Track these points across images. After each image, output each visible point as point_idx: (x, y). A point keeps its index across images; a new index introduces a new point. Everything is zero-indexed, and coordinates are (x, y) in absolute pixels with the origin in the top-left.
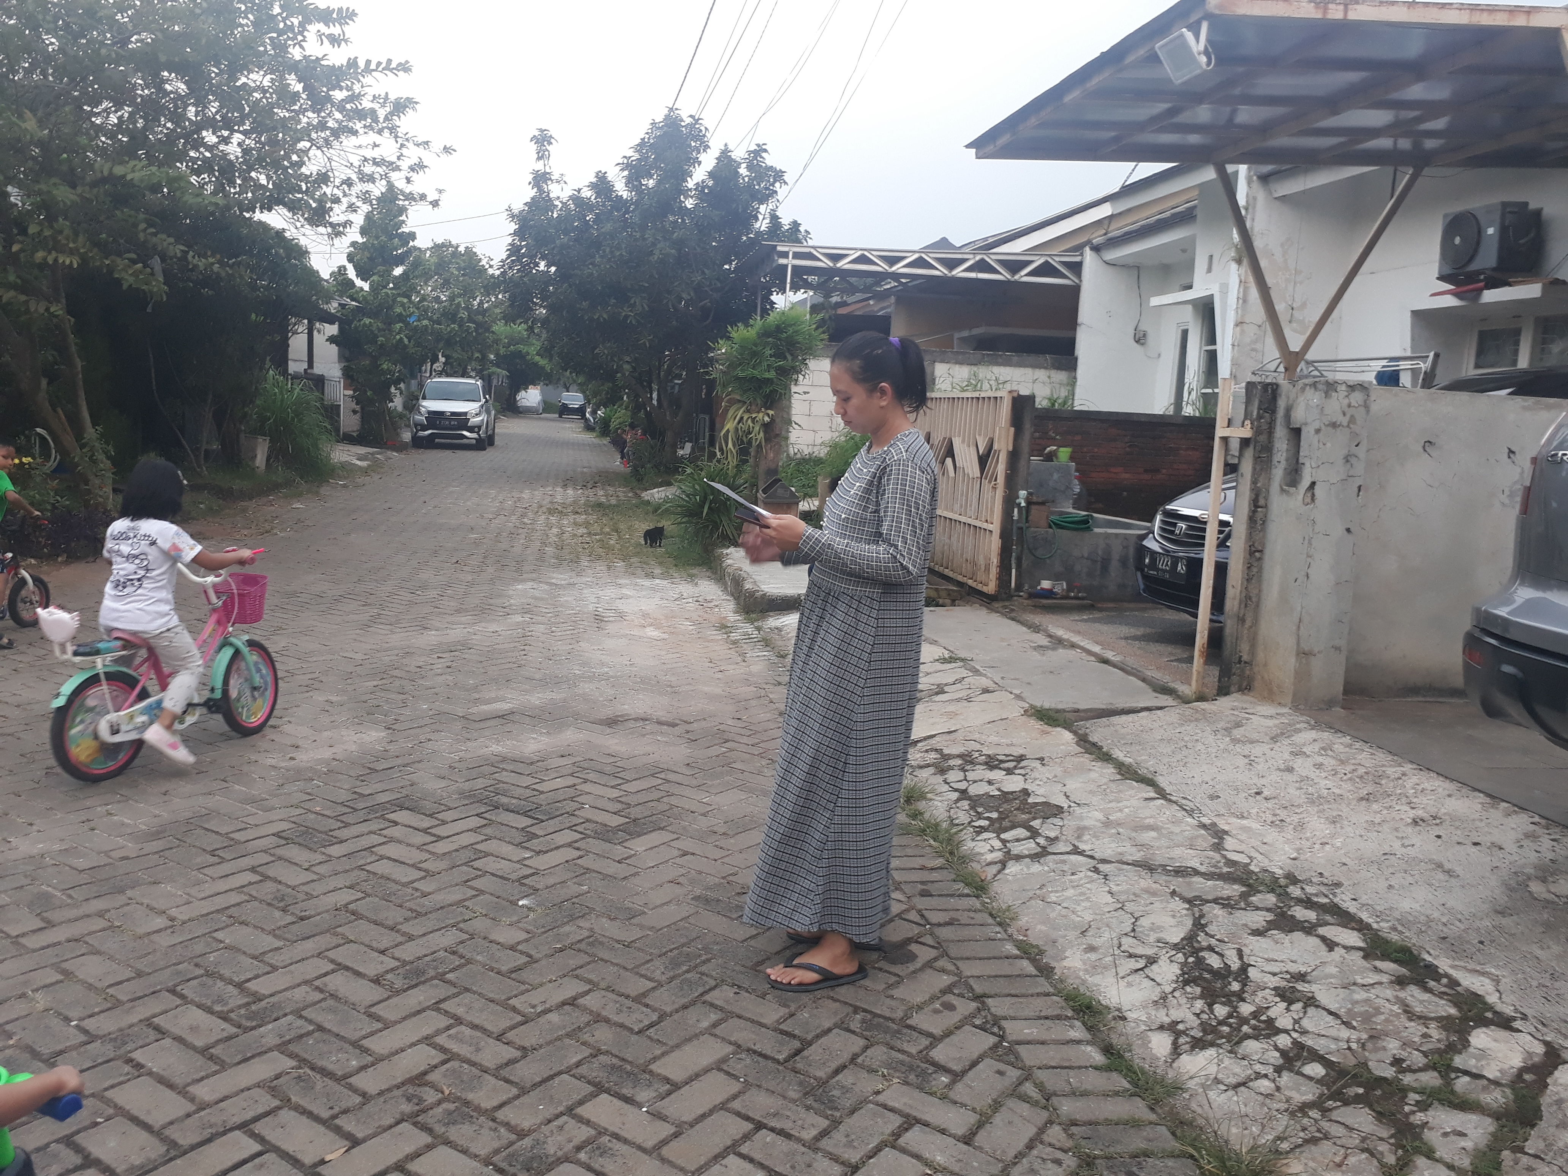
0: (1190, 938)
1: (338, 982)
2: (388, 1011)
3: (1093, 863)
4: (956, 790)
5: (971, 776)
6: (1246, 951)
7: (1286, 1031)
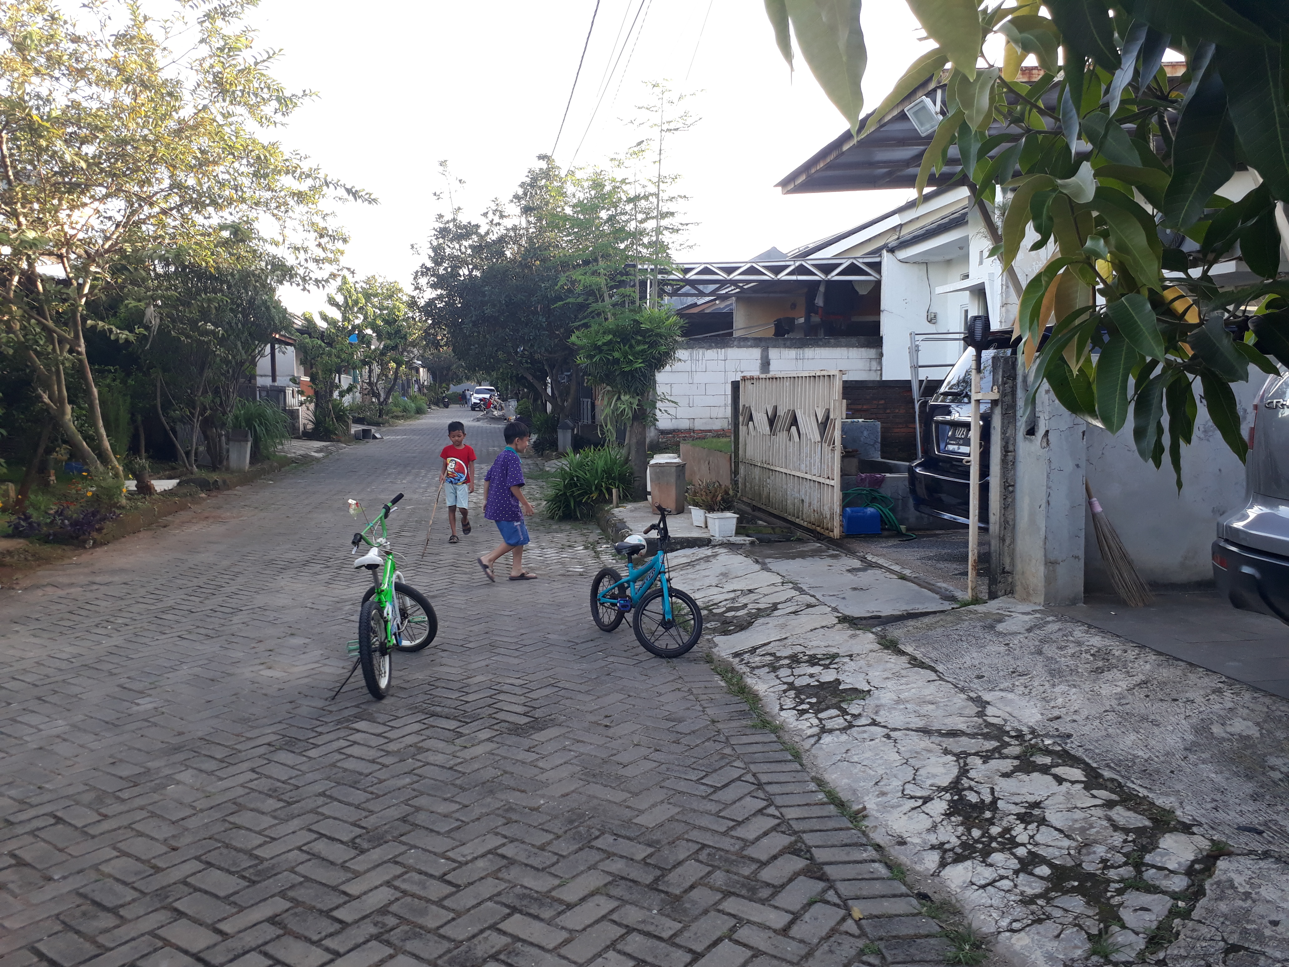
0: (956, 783)
1: (321, 847)
2: (359, 864)
3: (886, 731)
4: (785, 683)
5: (797, 672)
6: (997, 788)
7: (1023, 845)
